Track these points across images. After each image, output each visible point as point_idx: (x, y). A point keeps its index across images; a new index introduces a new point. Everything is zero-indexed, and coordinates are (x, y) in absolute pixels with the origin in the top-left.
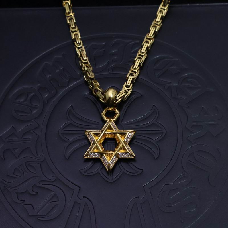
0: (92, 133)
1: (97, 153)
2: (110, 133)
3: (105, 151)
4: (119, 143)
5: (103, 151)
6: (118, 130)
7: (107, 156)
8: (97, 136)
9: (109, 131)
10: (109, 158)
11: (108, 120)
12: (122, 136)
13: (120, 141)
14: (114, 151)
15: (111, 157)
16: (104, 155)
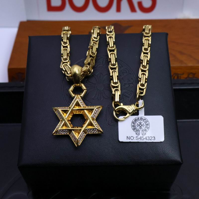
0: (60, 110)
1: (66, 130)
2: (77, 110)
3: (73, 128)
4: (87, 120)
5: (72, 127)
6: (85, 106)
7: (76, 132)
8: (65, 113)
9: (77, 107)
10: (77, 134)
11: (76, 97)
12: (90, 112)
13: (88, 117)
14: (82, 127)
15: (79, 133)
16: (73, 131)
